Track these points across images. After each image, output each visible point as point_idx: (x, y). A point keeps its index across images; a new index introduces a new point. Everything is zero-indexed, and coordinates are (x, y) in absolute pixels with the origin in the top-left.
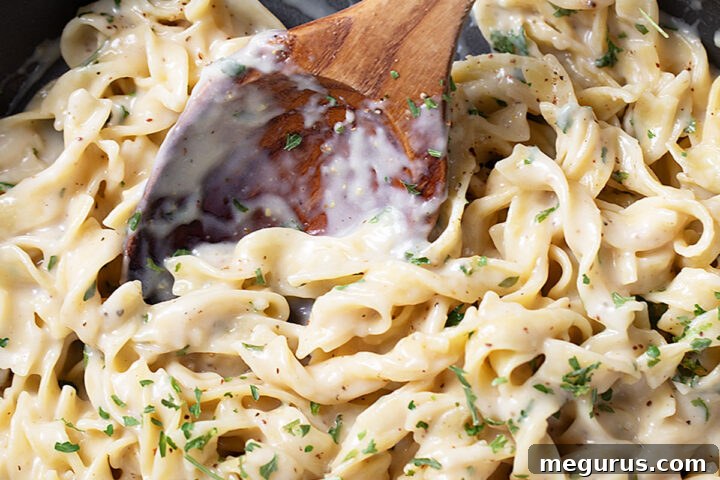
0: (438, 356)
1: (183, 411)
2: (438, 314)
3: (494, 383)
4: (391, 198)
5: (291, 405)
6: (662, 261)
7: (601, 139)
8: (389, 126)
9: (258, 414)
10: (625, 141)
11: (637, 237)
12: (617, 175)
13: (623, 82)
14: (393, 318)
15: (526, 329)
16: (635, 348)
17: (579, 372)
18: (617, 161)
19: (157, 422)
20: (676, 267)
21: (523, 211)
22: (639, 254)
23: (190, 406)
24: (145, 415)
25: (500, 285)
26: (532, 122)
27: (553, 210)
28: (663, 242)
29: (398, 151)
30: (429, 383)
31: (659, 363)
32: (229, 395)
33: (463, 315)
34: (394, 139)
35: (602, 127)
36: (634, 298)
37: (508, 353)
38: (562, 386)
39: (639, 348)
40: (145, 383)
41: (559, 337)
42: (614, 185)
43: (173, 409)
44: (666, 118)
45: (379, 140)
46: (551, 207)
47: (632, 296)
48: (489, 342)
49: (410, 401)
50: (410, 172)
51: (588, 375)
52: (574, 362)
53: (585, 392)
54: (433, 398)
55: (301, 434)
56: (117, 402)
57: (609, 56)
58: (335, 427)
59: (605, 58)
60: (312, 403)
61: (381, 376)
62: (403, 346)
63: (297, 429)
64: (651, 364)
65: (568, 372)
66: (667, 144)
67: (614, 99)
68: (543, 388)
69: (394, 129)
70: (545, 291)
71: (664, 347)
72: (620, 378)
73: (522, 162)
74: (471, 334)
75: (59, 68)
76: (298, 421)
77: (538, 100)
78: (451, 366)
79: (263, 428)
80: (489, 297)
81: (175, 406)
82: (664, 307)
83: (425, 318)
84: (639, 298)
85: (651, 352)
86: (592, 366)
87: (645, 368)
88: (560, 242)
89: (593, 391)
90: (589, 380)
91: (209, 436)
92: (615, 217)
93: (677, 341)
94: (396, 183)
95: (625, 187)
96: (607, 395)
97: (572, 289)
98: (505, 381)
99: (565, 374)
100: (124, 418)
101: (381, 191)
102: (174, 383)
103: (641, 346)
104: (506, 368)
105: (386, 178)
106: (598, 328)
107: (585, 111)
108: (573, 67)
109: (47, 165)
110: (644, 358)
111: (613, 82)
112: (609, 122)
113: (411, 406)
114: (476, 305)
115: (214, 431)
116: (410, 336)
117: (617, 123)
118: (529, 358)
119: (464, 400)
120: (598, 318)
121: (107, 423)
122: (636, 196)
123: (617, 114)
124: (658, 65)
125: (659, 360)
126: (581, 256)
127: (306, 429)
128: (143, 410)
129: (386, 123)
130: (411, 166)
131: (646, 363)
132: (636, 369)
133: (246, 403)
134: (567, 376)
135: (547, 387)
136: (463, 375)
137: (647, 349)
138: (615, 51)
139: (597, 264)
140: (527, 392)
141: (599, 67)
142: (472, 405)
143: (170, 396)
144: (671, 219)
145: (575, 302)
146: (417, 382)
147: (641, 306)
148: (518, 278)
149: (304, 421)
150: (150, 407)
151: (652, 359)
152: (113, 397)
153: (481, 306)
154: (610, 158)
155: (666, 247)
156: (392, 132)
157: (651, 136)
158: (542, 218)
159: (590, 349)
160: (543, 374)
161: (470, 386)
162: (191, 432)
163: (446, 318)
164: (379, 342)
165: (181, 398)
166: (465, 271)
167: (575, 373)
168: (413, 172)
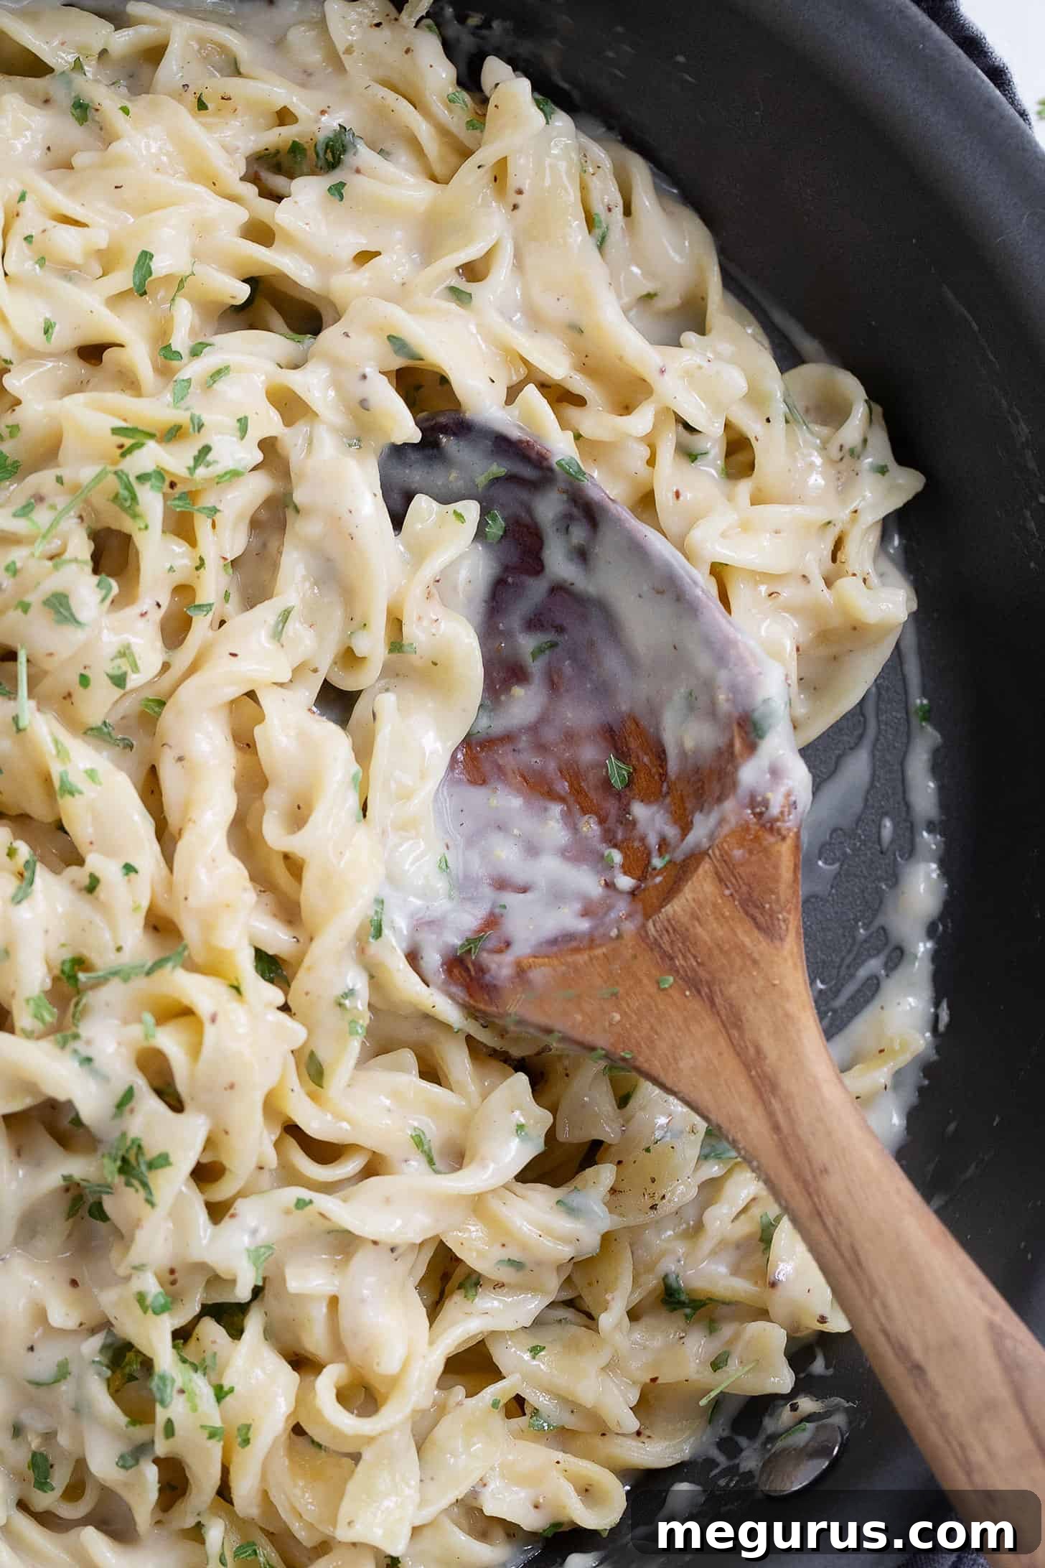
0: (208, 927)
1: (185, 480)
2: (278, 939)
3: (149, 1018)
4: (468, 906)
5: (166, 666)
6: (315, 1340)
7: (539, 1264)
8: (586, 942)
9: (159, 605)
10: (533, 1306)
11: (363, 1301)
12: (473, 1282)
13: (634, 1315)
14: (286, 857)
15: (232, 1087)
16: (172, 1271)
17: (143, 1168)
18: (499, 1285)
19: (173, 434)
20: (302, 1363)
21: (434, 1109)
22: (334, 1302)
23: (191, 496)
24: (188, 414)
25: (312, 1054)
26: (586, 1148)
27: (431, 1162)
28: (349, 1344)
29: (540, 944)
30: (165, 907)
31: (139, 1311)
32: (201, 564)
33: (271, 981)
34: (562, 943)
35: (559, 1268)
36: (260, 1284)
37: (195, 1050)
38: (124, 1135)
39: (172, 1278)
40: (243, 425)
41: (210, 1143)
42: (458, 1275)
43: (191, 463)
44: (562, 1381)
45: (569, 919)
46: (436, 1159)
47: (265, 1279)
48: (220, 1019)
49: (137, 866)
50: (500, 951)
51: (136, 1183)
52: (163, 1161)
53: (106, 1172)
54: (136, 909)
55: (111, 672)
56: (218, 374)
57: (683, 1298)
58: (113, 734)
59: (678, 1290)
60: (162, 704)
61: (191, 825)
62: (233, 870)
63: (124, 665)
64: (141, 1298)
65: (145, 1150)
66: (518, 1376)
67: (609, 1297)
68: (126, 1100)
69: (577, 950)
70: (292, 1130)
71: (167, 1324)
72: (123, 1238)
73: (522, 1120)
74: (237, 989)
75: (788, 358)
76: (135, 668)
77: (620, 1162)
78: (186, 947)
79: (132, 611)
80: (296, 1032)
81: (195, 467)
82: (236, 1332)
83: (275, 916)
84: (257, 1292)
85: (162, 1300)
86: (150, 1193)
87: (138, 1284)
88: (374, 1167)
89: (108, 1189)
90: (128, 1184)
91: (135, 516)
92: (402, 1267)
93: (174, 1347)
94: (492, 921)
95: (452, 1293)
96: (98, 1212)
97: (289, 1176)
98: (147, 1037)
99: (144, 1144)
100: (189, 381)
101: (487, 891)
102: (235, 474)
103: (173, 1283)
104: (170, 1042)
105: (505, 907)
106: (217, 1212)
107: (591, 1242)
108: (670, 1233)
109: (626, 311)
110: (150, 1285)
111: (637, 1298)
112: (568, 1282)
113: (129, 869)
114: (285, 1008)
115: (143, 526)
116: (248, 884)
117: (566, 1295)
118: (182, 1085)
119: (126, 958)
120: (233, 1216)
121: (185, 352)
122: (434, 1310)
123: (580, 1296)
124: (654, 1380)
125: (145, 1312)
126: (345, 1201)
127: (119, 681)
128: (197, 413)
129: (592, 940)
130: (509, 958)
131: (143, 1288)
132: (135, 1268)
133: (184, 591)
134: (140, 1147)
135: (128, 1108)
136: (169, 966)
137: (167, 1294)
138: (688, 1311)
139: (327, 1225)
140: (125, 1073)
141: (666, 1277)
142: (115, 973)
143: (215, 462)
144: (387, 1363)
145: (265, 1178)
146: (170, 887)
147: (243, 1293)
148: (321, 1087)
149: (134, 681)
150: (201, 426)
151: (149, 1300)
152: (227, 368)
153: (283, 1016)
154: (505, 1274)
155: (339, 1350)
156: (574, 944)
157: (535, 1351)
158: (419, 1141)
159: (181, 1192)
160: (150, 1104)
161: (148, 974)
162: (148, 485)
163: (271, 952)
164: (250, 826)
165: (206, 480)
166: (345, 996)
167: (141, 1160)
168: (497, 958)
